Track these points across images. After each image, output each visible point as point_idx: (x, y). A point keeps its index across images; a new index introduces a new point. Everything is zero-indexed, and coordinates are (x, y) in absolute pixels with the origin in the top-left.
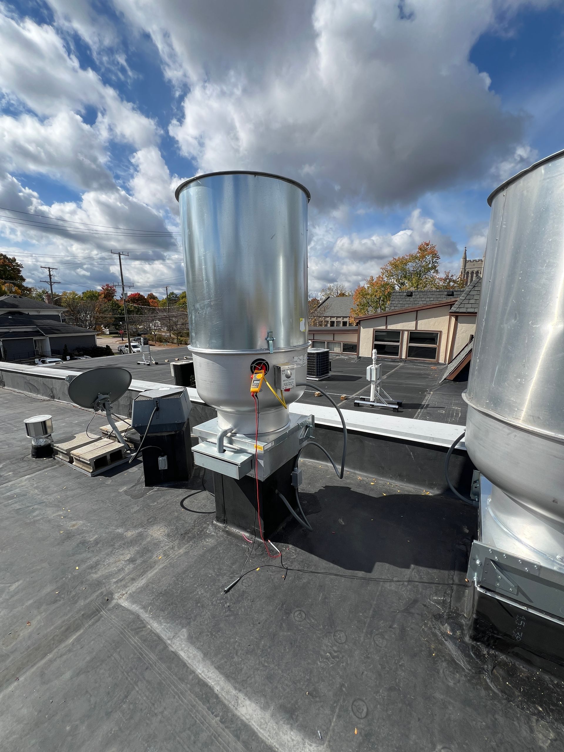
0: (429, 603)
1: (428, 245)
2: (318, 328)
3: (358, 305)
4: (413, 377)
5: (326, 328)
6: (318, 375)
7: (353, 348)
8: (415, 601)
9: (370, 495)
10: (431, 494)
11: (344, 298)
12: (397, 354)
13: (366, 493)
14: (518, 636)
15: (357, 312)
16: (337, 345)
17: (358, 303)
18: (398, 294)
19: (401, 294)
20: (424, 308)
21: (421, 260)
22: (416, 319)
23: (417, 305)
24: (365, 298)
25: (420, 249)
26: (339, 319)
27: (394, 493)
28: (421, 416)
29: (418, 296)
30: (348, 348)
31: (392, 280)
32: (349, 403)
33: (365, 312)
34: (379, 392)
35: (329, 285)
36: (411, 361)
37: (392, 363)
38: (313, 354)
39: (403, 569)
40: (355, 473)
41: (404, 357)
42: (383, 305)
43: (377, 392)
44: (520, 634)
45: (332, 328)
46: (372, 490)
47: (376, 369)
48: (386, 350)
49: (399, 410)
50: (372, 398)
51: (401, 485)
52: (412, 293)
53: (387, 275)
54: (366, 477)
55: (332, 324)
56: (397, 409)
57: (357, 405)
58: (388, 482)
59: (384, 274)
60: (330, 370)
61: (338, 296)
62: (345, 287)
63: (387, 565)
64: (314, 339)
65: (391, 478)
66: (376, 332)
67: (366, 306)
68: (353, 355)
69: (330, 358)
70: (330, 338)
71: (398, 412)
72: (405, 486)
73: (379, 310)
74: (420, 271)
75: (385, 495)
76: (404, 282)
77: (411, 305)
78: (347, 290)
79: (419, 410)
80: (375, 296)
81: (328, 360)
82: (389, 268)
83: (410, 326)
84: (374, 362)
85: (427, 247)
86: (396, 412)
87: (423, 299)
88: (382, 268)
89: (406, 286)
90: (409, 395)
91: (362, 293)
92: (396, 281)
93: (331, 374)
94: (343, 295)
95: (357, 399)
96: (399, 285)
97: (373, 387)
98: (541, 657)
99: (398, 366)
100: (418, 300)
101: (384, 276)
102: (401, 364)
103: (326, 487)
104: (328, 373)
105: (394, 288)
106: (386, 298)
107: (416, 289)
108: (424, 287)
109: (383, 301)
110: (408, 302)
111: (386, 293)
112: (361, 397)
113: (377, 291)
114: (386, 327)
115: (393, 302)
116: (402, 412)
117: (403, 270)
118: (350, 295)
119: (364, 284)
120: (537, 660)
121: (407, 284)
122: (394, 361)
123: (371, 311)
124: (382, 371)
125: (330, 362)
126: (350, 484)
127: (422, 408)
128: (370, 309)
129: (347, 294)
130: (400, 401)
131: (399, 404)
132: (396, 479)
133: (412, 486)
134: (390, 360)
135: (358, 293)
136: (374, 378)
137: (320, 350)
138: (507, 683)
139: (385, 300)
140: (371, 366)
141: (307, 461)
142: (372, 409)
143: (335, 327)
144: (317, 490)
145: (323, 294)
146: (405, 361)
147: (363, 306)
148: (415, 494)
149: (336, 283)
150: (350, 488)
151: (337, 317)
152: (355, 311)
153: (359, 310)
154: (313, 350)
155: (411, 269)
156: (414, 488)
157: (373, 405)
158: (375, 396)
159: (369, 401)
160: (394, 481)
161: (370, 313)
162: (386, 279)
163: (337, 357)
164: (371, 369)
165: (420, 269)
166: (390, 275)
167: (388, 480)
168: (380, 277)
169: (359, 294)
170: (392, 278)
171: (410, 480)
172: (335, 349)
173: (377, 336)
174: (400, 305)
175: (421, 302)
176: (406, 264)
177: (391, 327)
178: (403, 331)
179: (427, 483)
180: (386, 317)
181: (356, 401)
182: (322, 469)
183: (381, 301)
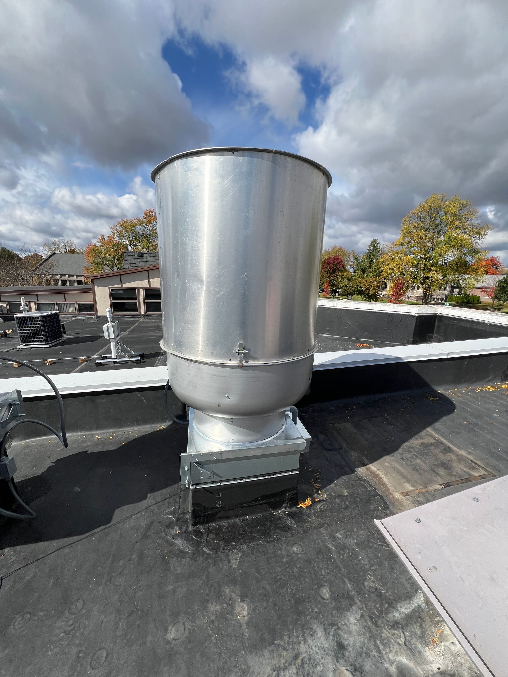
0: (163, 518)
1: (152, 212)
2: (45, 287)
3: (92, 263)
4: (154, 329)
5: (56, 288)
6: (47, 341)
7: (91, 307)
8: (152, 523)
9: (109, 449)
10: (164, 427)
11: (75, 255)
12: (136, 310)
13: (105, 449)
14: (219, 505)
15: (92, 270)
16: (72, 305)
17: (92, 262)
18: (130, 254)
19: (133, 254)
20: (153, 268)
21: (148, 224)
22: (149, 278)
23: (149, 265)
24: (99, 256)
25: (146, 215)
26: (71, 278)
27: (133, 438)
28: (161, 363)
29: (148, 257)
30: (85, 308)
31: (124, 240)
32: (89, 364)
33: (101, 271)
34: (120, 348)
35: (53, 239)
36: (150, 316)
37: (133, 319)
38: (37, 317)
39: (141, 503)
40: (92, 435)
41: (143, 312)
42: (119, 264)
43: (118, 348)
44: (220, 503)
45: (64, 287)
46: (111, 443)
47: (113, 327)
48: (127, 307)
49: (141, 361)
50: (113, 355)
51: (139, 429)
52: (142, 254)
53: (118, 236)
54: (104, 433)
55: (64, 282)
56: (140, 360)
57: (99, 364)
58: (127, 430)
59: (115, 234)
60: (65, 333)
61: (67, 253)
62: (74, 243)
63: (126, 507)
64: (38, 301)
65: (129, 426)
66: (112, 290)
67: (101, 265)
68: (91, 315)
69: (61, 320)
70: (60, 298)
71: (141, 363)
72: (143, 428)
73: (115, 269)
74: (149, 234)
75: (124, 443)
76: (136, 243)
77: (143, 265)
78: (77, 246)
79: (159, 358)
80: (110, 255)
81: (59, 323)
82: (119, 229)
83: (144, 284)
84: (109, 320)
85: (152, 214)
86: (138, 364)
87: (153, 260)
88: (112, 228)
89: (139, 247)
90: (149, 346)
91: (94, 251)
92: (128, 242)
93: (65, 337)
94: (73, 251)
95: (98, 359)
96: (131, 246)
97: (112, 344)
98: (232, 509)
99: (138, 321)
100: (149, 260)
101: (115, 236)
102: (141, 319)
103: (58, 461)
104: (62, 336)
105: (127, 249)
106: (121, 257)
107: (147, 250)
108: (155, 250)
109: (118, 260)
110: (141, 263)
111: (120, 253)
112: (102, 356)
113: (110, 250)
114: (122, 286)
115: (127, 262)
116: (144, 362)
117: (133, 232)
118: (82, 253)
119: (95, 242)
120: (231, 513)
121: (139, 246)
122: (134, 317)
123: (107, 270)
124: (121, 327)
125: (63, 325)
126: (87, 446)
127: (161, 356)
128: (106, 267)
129: (78, 251)
130: (141, 353)
131: (141, 356)
132: (133, 425)
133: (148, 426)
134: (131, 316)
135: (89, 250)
136: (112, 336)
137: (47, 312)
138: (216, 541)
139: (121, 260)
140: (108, 324)
141: (30, 441)
142: (116, 366)
143: (68, 286)
144: (45, 470)
145: (46, 248)
146: (144, 316)
147: (98, 264)
148: (151, 432)
149: (61, 238)
150: (87, 451)
151: (69, 276)
152: (89, 269)
153: (94, 269)
154: (38, 313)
155: (140, 232)
156: (150, 427)
157: (116, 362)
158: (117, 352)
159: (112, 358)
160: (132, 428)
161: (106, 271)
162: (117, 239)
163: (73, 319)
164: (107, 327)
165: (148, 233)
166: (122, 236)
167: (126, 429)
168: (111, 236)
169: (91, 251)
170: (123, 238)
171: (146, 422)
172: (69, 310)
173: (114, 294)
174: (133, 265)
175: (152, 263)
176: (135, 227)
177: (126, 285)
178: (138, 289)
179: (160, 419)
180: (120, 276)
181: (97, 361)
182: (51, 443)
183: (116, 261)
